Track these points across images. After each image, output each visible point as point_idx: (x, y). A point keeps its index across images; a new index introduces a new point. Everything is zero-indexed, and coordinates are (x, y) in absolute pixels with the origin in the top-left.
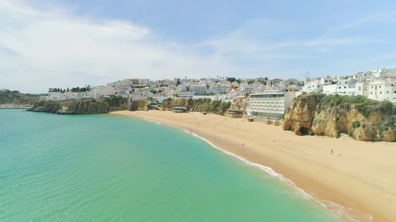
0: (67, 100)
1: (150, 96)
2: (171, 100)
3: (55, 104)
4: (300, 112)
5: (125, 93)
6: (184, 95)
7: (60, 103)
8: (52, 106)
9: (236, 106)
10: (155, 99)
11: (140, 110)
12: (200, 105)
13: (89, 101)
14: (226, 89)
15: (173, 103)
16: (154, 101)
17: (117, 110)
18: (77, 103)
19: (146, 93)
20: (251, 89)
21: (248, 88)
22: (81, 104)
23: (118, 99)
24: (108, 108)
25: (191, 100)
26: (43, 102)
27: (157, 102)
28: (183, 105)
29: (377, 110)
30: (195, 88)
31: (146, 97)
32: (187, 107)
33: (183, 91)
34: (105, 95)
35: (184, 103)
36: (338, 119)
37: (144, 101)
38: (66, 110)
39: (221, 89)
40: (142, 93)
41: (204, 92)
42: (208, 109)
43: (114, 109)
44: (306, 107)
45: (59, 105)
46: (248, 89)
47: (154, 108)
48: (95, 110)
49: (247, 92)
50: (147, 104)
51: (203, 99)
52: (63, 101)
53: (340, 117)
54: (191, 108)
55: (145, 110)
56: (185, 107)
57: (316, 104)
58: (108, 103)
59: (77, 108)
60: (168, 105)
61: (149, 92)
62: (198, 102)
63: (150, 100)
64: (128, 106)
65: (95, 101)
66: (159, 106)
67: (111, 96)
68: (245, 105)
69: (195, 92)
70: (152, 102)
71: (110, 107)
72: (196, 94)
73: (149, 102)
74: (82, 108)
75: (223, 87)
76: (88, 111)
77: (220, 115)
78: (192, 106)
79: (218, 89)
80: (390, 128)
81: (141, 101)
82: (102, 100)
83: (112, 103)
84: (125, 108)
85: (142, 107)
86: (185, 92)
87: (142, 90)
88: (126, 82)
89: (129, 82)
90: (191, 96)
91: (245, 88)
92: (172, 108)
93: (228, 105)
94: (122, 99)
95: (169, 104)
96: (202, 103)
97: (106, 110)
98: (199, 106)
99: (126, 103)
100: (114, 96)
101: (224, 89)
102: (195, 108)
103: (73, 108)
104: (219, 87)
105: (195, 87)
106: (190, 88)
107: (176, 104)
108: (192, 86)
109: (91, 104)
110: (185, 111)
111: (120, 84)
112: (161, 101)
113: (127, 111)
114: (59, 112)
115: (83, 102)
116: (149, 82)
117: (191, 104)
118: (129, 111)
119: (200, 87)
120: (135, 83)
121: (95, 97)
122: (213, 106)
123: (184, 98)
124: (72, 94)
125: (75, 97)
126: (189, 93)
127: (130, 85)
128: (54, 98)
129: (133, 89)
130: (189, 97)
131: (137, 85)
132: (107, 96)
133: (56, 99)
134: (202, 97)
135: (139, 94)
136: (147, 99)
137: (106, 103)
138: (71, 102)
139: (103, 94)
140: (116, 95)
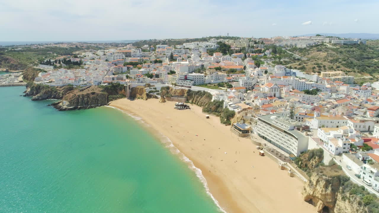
0: (64, 86)
2: (169, 89)
3: (53, 91)
4: (324, 193)
5: (122, 79)
6: (183, 85)
7: (57, 89)
8: (50, 93)
9: (241, 119)
10: (153, 86)
11: (139, 98)
12: (200, 97)
13: (89, 94)
14: (223, 77)
15: (172, 93)
16: (152, 87)
17: (116, 99)
18: (78, 96)
19: (144, 79)
20: (249, 83)
22: (81, 97)
23: (117, 86)
24: (108, 98)
25: (189, 91)
26: (40, 87)
27: (155, 89)
28: (182, 96)
30: (193, 77)
31: (144, 84)
32: (186, 98)
33: (181, 79)
34: (103, 83)
35: (183, 93)
37: (142, 89)
38: (67, 106)
39: (218, 78)
40: (139, 79)
41: (202, 81)
42: (209, 110)
43: (113, 98)
44: (330, 189)
45: (57, 91)
46: (247, 83)
47: (153, 97)
48: (96, 103)
50: (146, 93)
51: (202, 92)
52: (61, 87)
54: (190, 100)
56: (184, 99)
57: (339, 186)
58: (107, 92)
59: (78, 103)
61: (147, 77)
62: (197, 94)
63: (148, 87)
64: (127, 93)
65: (95, 93)
66: (158, 94)
67: (109, 83)
68: (251, 120)
69: (193, 82)
70: (150, 90)
71: (109, 96)
72: (194, 85)
73: (147, 90)
74: (82, 101)
75: (221, 76)
76: (89, 105)
77: (225, 124)
78: (191, 98)
81: (139, 89)
82: (102, 91)
83: (110, 91)
84: (124, 96)
85: (141, 95)
86: (183, 81)
87: (139, 76)
88: (119, 56)
89: (122, 56)
90: (190, 86)
91: (244, 82)
92: (171, 98)
93: (232, 114)
94: (120, 86)
95: (168, 93)
97: (107, 101)
98: (198, 99)
99: (125, 90)
100: (112, 83)
101: (221, 77)
102: (195, 100)
103: (74, 103)
104: (216, 76)
106: (188, 77)
107: (175, 94)
108: (190, 75)
109: (91, 96)
110: (185, 107)
111: (112, 58)
112: (159, 89)
113: (126, 99)
114: (60, 106)
115: (83, 95)
116: (141, 54)
117: (190, 96)
118: (128, 99)
119: (198, 76)
120: (128, 55)
121: (93, 84)
122: (214, 106)
123: (183, 88)
124: (68, 79)
125: (70, 82)
126: (188, 83)
127: (123, 60)
128: (50, 82)
129: (128, 67)
130: (187, 87)
131: (130, 58)
132: (105, 83)
133: (52, 84)
134: (202, 89)
135: (137, 80)
136: (145, 86)
137: (106, 94)
138: (71, 95)
139: (100, 81)
140: (113, 81)
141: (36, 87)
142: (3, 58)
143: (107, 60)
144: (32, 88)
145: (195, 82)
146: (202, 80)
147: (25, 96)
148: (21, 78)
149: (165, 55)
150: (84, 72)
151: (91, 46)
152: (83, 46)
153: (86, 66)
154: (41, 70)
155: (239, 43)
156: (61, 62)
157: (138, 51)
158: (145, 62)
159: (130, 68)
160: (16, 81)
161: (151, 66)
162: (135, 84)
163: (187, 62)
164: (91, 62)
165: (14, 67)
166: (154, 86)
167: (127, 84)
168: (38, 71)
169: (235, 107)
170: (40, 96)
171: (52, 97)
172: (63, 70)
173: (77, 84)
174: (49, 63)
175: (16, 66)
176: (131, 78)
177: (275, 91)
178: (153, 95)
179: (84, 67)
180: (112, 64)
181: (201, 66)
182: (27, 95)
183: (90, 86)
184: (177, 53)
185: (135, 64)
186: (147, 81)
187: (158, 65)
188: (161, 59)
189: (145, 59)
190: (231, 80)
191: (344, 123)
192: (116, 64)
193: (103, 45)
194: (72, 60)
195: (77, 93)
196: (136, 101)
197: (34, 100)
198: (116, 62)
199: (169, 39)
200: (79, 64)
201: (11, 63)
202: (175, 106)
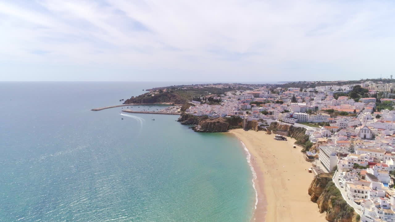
0: (202, 116)
1: (262, 118)
2: (276, 124)
3: (195, 119)
4: (316, 187)
5: (242, 114)
6: (288, 121)
7: (197, 118)
8: (193, 121)
9: (314, 149)
11: (252, 130)
12: (298, 133)
13: (215, 122)
14: (326, 118)
15: (278, 127)
16: (264, 122)
17: (235, 128)
18: (208, 123)
19: (259, 115)
20: (345, 124)
21: (343, 123)
22: (210, 124)
23: (237, 119)
24: (229, 127)
25: (292, 127)
27: (267, 123)
28: (285, 130)
29: (338, 205)
31: (258, 119)
32: (288, 133)
33: (287, 117)
35: (286, 128)
36: (324, 202)
37: (256, 122)
38: (200, 129)
39: (321, 118)
40: (255, 114)
43: (233, 128)
47: (263, 130)
48: (219, 129)
49: (341, 126)
50: (258, 126)
51: (302, 128)
53: (325, 201)
55: (256, 130)
56: (286, 133)
58: (229, 123)
59: (207, 127)
60: (273, 128)
61: (262, 114)
62: (297, 130)
63: (261, 121)
64: (244, 125)
65: (220, 122)
66: (267, 128)
67: (232, 116)
69: (296, 120)
70: (262, 124)
72: (297, 122)
73: (260, 123)
74: (210, 127)
76: (214, 130)
77: (303, 153)
78: (292, 133)
79: (319, 117)
80: (341, 218)
81: (254, 122)
82: (225, 121)
83: (232, 122)
84: (241, 127)
85: (254, 128)
86: (289, 118)
87: (256, 112)
88: (249, 96)
89: (251, 96)
90: (294, 123)
92: (276, 131)
93: (311, 145)
94: (239, 119)
95: (275, 127)
96: (300, 131)
97: (227, 129)
98: (297, 134)
99: (242, 123)
101: (324, 118)
102: (295, 135)
103: (204, 127)
104: (320, 116)
105: (297, 115)
106: (293, 115)
107: (280, 128)
108: (295, 114)
109: (217, 124)
110: (283, 139)
111: (243, 97)
112: (269, 124)
113: (243, 129)
114: (196, 129)
115: (211, 122)
116: (268, 95)
117: (292, 131)
118: (244, 129)
119: (301, 115)
120: (257, 96)
121: (221, 116)
122: (304, 139)
123: (288, 124)
124: (206, 111)
125: (207, 113)
126: (292, 120)
127: (251, 100)
128: (194, 113)
129: (253, 105)
130: (291, 124)
131: (257, 99)
132: (229, 116)
133: (196, 114)
134: (301, 126)
135: (253, 115)
136: (259, 121)
137: (227, 123)
138: (204, 122)
139: (226, 114)
140: (235, 115)
141: (185, 116)
142: (172, 94)
143: (239, 99)
144: (183, 116)
145: (298, 120)
146: (305, 119)
147: (178, 121)
148: (179, 110)
149: (290, 96)
150: (219, 107)
151: (242, 87)
152: (235, 87)
153: (223, 103)
154: (192, 105)
155: (382, 87)
156: (207, 100)
157: (267, 93)
158: (268, 102)
159: (254, 106)
160: (176, 112)
161: (271, 106)
162: (251, 118)
163: (305, 104)
164: (227, 100)
165: (177, 102)
166: (266, 121)
167: (244, 118)
168: (190, 105)
169: (314, 140)
170: (187, 122)
171: (194, 123)
172: (206, 105)
173: (211, 115)
174: (199, 100)
175: (179, 101)
176: (251, 114)
177: (365, 132)
178: (263, 128)
179: (221, 104)
180: (242, 102)
181: (315, 108)
182: (179, 121)
183: (218, 118)
184: (301, 96)
185: (258, 104)
186: (261, 117)
187: (277, 105)
188: (283, 100)
189: (269, 99)
190: (332, 121)
191: (381, 155)
192: (244, 103)
193: (254, 86)
194: (214, 98)
195: (208, 121)
196: (250, 132)
197: (182, 124)
198: (245, 101)
199: (320, 81)
200: (218, 102)
201: (177, 99)
202: (275, 137)
